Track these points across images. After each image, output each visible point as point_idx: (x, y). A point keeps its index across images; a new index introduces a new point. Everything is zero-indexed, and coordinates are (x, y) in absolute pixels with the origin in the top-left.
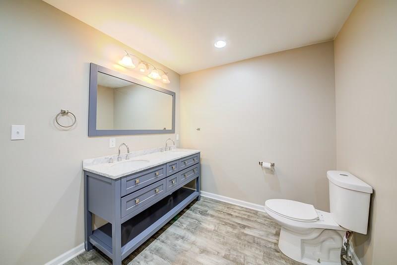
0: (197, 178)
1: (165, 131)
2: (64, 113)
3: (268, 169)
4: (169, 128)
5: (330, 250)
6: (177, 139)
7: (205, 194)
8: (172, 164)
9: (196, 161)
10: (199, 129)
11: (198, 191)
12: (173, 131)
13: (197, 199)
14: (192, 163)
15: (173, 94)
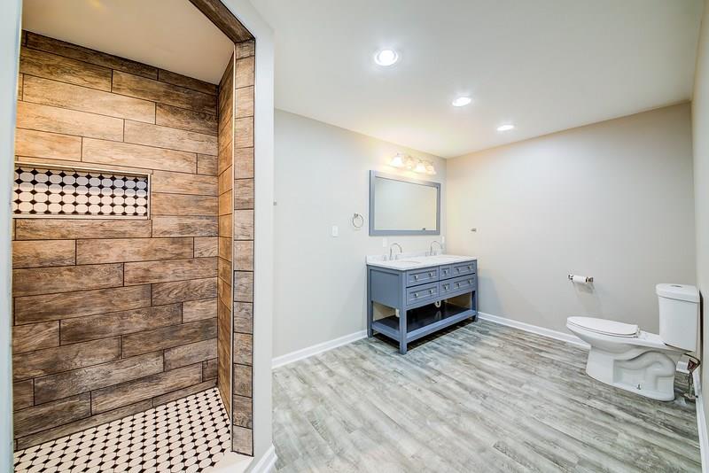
0: (474, 292)
1: (424, 232)
2: (356, 216)
3: (580, 284)
4: (434, 228)
5: (658, 377)
6: (443, 241)
7: (483, 316)
8: (445, 267)
9: (472, 271)
10: (474, 230)
11: (474, 309)
12: (437, 232)
13: (474, 319)
14: (466, 271)
15: (438, 186)
